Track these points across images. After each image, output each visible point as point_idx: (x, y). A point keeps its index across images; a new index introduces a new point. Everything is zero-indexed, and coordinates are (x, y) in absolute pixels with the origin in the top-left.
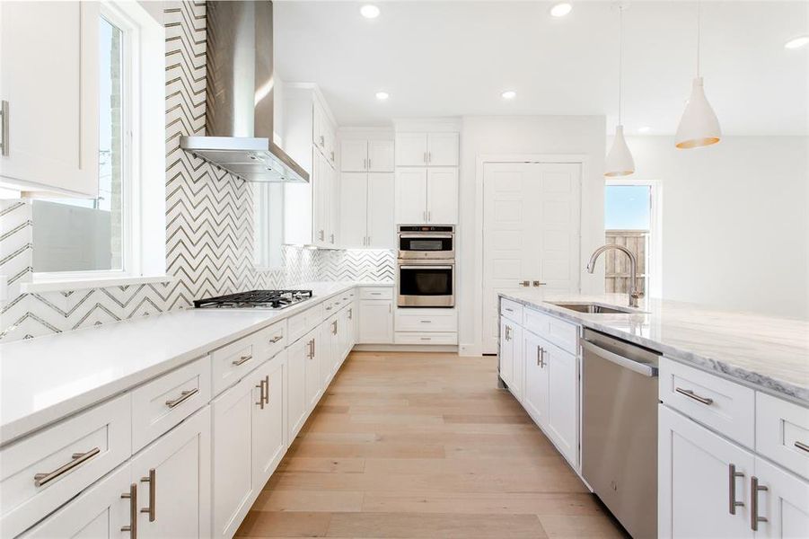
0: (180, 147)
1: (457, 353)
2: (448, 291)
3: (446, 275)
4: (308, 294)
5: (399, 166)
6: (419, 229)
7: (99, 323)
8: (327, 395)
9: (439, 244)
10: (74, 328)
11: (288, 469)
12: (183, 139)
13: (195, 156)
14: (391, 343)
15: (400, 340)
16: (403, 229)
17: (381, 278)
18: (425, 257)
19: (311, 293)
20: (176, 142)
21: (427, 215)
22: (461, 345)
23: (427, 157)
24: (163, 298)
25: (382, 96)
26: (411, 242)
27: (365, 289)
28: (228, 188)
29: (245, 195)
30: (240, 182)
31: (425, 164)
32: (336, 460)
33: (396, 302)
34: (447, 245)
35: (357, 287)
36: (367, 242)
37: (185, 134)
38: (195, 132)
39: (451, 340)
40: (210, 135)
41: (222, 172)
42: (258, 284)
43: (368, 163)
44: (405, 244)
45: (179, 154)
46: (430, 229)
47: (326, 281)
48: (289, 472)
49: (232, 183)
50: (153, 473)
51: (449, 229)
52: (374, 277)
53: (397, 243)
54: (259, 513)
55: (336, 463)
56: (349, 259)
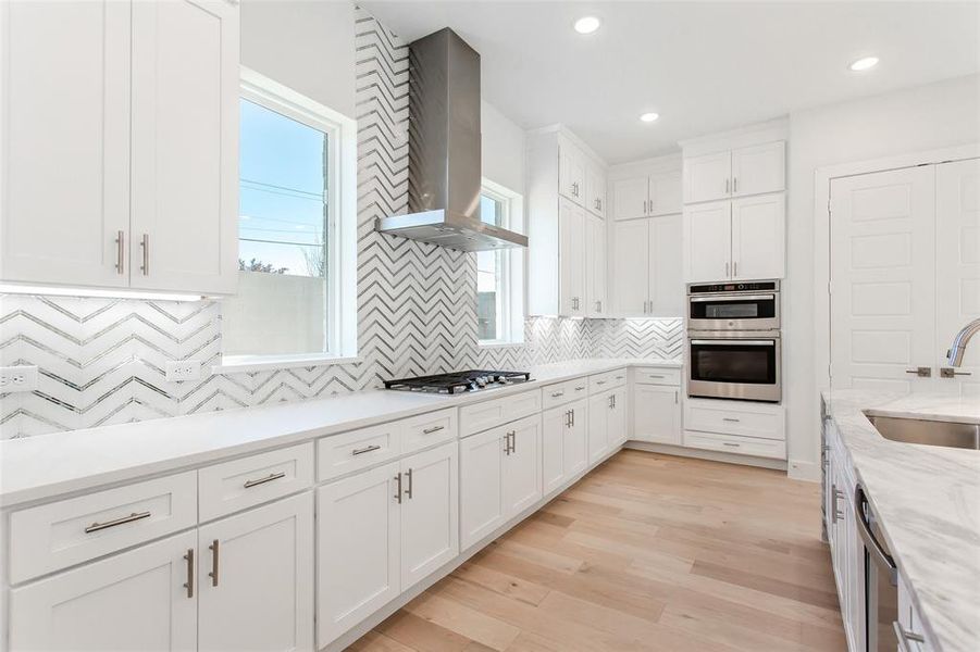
0: (375, 230)
1: (785, 472)
2: (769, 377)
3: (765, 354)
4: (524, 377)
5: (687, 205)
6: (720, 288)
7: (283, 400)
8: (560, 499)
9: (754, 309)
10: (260, 403)
11: (462, 576)
12: (378, 221)
13: (395, 236)
14: (678, 443)
15: (693, 442)
16: (695, 289)
17: (644, 354)
18: (730, 328)
19: (527, 375)
20: (370, 226)
21: (732, 267)
22: (792, 461)
23: (732, 186)
24: (354, 378)
25: (650, 118)
26: (708, 307)
27: (644, 370)
28: (440, 262)
29: (465, 267)
30: (458, 253)
31: (728, 195)
32: (518, 581)
33: (685, 390)
34: (767, 309)
35: (630, 367)
36: (648, 309)
37: (381, 216)
38: (394, 212)
39: (777, 452)
40: (414, 212)
41: (431, 247)
42: (485, 362)
43: (649, 206)
44: (698, 311)
45: (375, 236)
46: (736, 287)
47: (601, 357)
48: (462, 580)
49: (445, 256)
50: (216, 543)
51: (770, 286)
52: (664, 355)
53: (686, 309)
54: (407, 613)
55: (514, 585)
56: (630, 330)
